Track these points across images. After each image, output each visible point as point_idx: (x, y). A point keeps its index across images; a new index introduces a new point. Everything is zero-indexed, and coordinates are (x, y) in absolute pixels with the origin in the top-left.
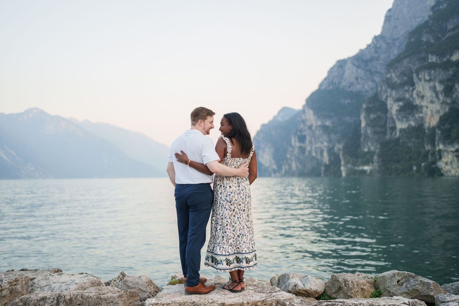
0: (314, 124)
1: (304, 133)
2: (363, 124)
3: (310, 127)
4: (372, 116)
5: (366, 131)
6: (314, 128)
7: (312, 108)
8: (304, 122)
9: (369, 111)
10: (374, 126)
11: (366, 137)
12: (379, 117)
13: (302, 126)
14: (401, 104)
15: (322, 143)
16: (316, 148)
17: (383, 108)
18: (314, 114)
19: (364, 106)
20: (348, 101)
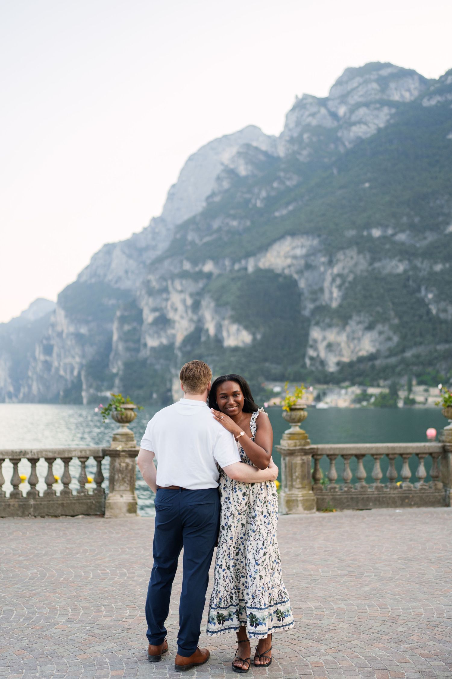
0: (65, 331)
1: (52, 342)
2: (115, 337)
3: (60, 334)
4: (127, 327)
5: (117, 346)
6: (64, 335)
7: (65, 308)
8: (53, 325)
9: (123, 320)
10: (126, 341)
11: (117, 354)
12: (134, 329)
13: (50, 332)
14: (157, 314)
15: (73, 357)
16: (65, 364)
17: (139, 318)
18: (66, 316)
19: (118, 314)
20: (112, 302)
